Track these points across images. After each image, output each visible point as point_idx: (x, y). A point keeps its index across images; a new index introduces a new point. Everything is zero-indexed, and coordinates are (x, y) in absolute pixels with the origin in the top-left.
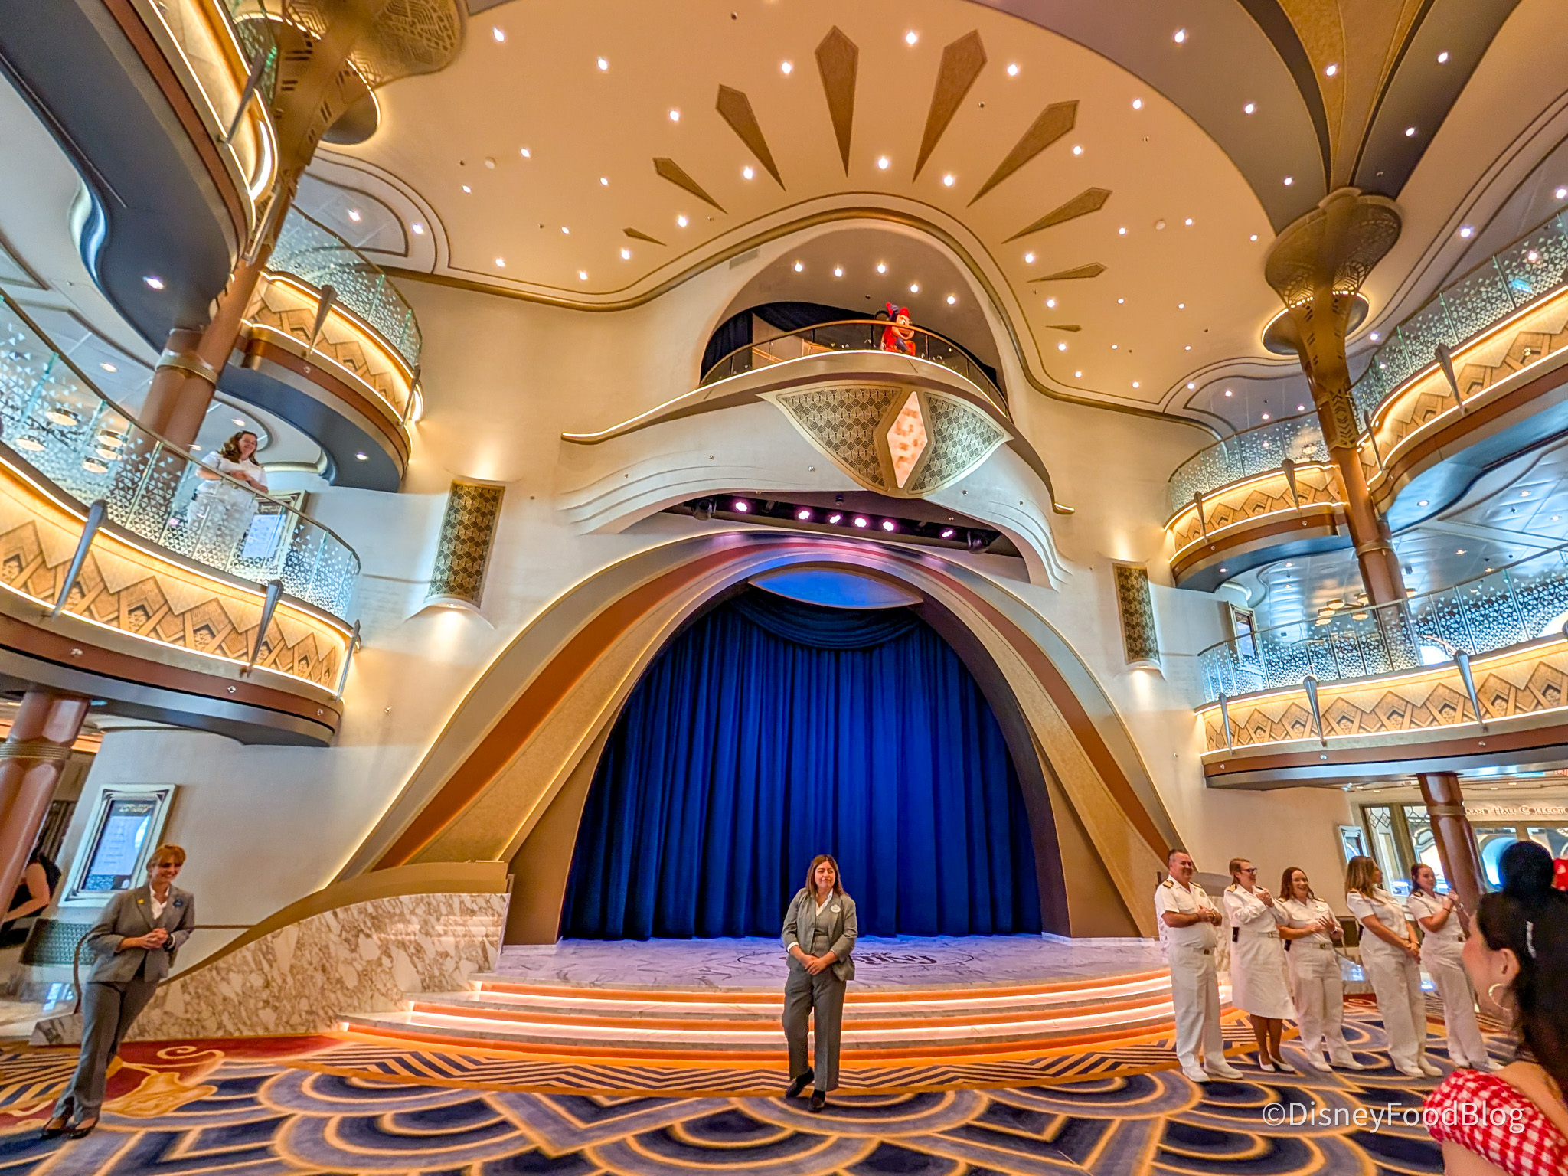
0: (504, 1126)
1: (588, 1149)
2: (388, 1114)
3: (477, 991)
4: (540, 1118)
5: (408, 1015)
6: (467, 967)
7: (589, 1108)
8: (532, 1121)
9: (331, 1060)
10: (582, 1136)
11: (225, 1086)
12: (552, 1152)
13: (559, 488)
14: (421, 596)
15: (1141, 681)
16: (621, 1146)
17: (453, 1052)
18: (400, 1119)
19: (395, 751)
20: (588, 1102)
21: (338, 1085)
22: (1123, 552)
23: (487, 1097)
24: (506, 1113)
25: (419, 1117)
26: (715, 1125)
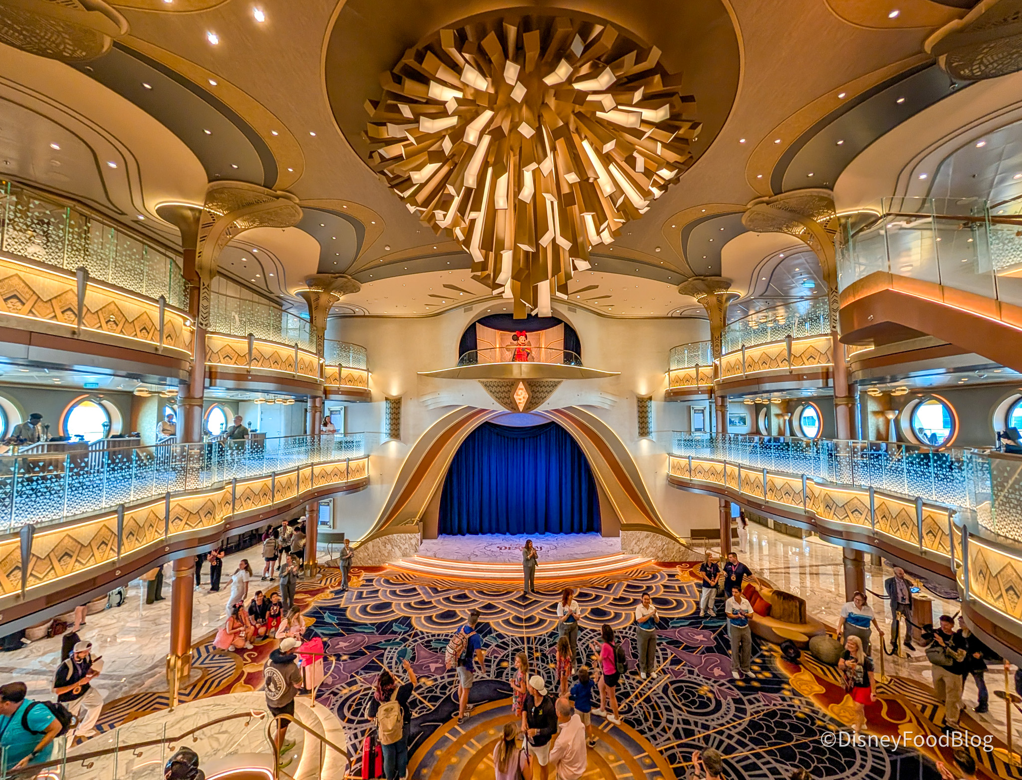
0: (419, 594)
1: (433, 600)
2: (398, 589)
3: (416, 558)
4: (426, 593)
5: (401, 563)
6: (412, 551)
7: (435, 591)
8: (424, 593)
9: (386, 575)
10: (432, 597)
11: (367, 580)
12: (426, 600)
13: (419, 394)
14: (384, 438)
15: (644, 443)
16: (439, 600)
17: (411, 573)
18: (401, 591)
19: (385, 486)
20: (436, 589)
21: (387, 581)
22: (643, 390)
23: (416, 587)
24: (420, 591)
25: (404, 591)
26: (459, 597)
